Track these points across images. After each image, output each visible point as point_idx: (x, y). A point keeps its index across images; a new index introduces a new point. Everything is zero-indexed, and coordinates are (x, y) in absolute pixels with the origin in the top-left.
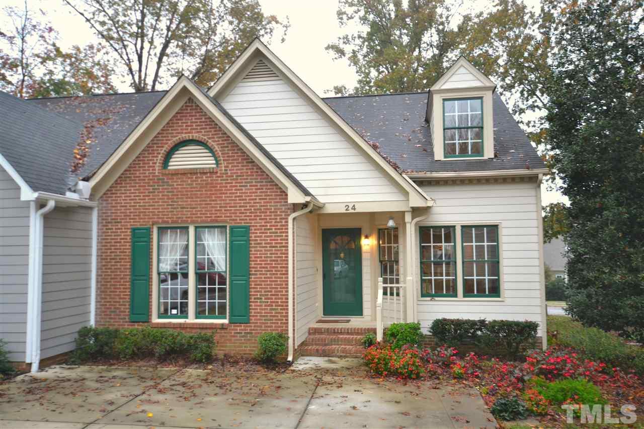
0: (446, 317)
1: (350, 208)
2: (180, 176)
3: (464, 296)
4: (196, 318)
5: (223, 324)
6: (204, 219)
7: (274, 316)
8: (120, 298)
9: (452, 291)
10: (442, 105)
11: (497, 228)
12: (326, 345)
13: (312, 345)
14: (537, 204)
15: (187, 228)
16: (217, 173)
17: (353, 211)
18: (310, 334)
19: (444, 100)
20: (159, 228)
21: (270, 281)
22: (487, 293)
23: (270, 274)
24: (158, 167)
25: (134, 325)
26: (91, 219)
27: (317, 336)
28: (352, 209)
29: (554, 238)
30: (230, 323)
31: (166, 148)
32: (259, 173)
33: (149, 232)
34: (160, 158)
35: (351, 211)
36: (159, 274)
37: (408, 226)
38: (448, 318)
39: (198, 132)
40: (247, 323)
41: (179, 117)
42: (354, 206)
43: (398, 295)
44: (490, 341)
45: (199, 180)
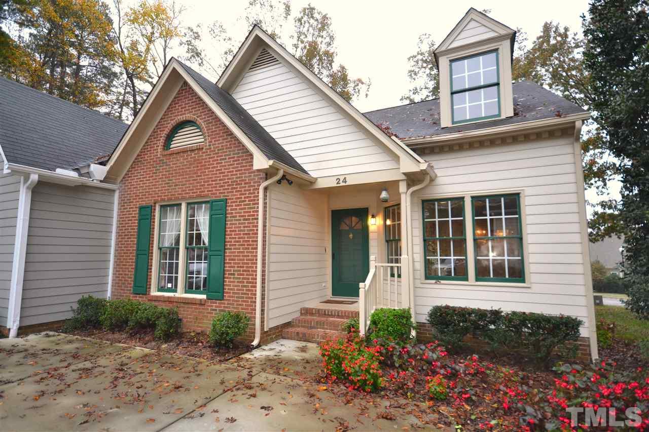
0: (448, 304)
1: (341, 182)
2: (175, 156)
3: (477, 280)
4: (186, 292)
5: (201, 300)
6: (191, 194)
7: (245, 294)
8: (129, 271)
9: (460, 273)
10: (448, 66)
11: (519, 197)
12: (311, 328)
13: (299, 327)
14: (574, 163)
15: (181, 204)
16: (203, 148)
17: (344, 184)
18: (301, 314)
19: (451, 61)
20: (161, 206)
21: (243, 256)
22: (507, 277)
23: (243, 249)
24: (160, 149)
25: (136, 297)
26: (114, 200)
27: (309, 317)
28: (343, 182)
29: (607, 237)
30: (208, 298)
31: (167, 131)
32: (237, 145)
33: (151, 208)
34: (162, 140)
35: (342, 184)
36: (160, 249)
37: (403, 197)
38: (451, 305)
39: (190, 112)
40: (221, 300)
41: (177, 102)
42: (345, 178)
43: (399, 276)
44: (506, 340)
45: (189, 157)
